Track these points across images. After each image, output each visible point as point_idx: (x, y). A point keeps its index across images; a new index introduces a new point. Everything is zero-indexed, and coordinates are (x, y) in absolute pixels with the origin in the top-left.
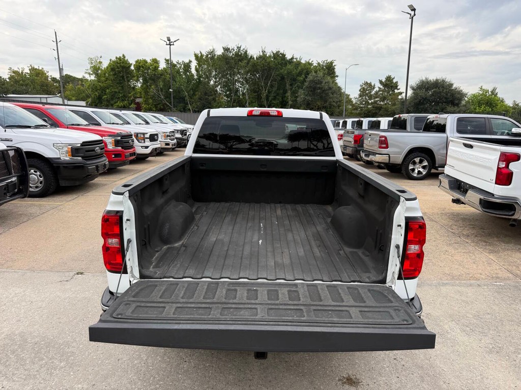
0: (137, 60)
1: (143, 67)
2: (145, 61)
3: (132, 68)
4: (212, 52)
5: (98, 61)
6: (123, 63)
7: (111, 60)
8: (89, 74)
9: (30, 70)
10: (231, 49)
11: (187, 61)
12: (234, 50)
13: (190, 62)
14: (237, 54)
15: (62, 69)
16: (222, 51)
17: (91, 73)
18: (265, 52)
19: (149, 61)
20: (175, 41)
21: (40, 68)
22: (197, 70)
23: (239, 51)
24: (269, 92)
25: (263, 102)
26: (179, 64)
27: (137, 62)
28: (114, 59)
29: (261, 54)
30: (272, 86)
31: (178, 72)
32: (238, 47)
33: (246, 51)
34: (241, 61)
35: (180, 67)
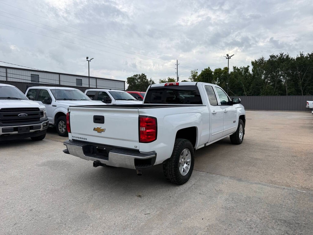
0: (215, 69)
1: (218, 73)
2: (220, 69)
3: (213, 74)
4: (262, 60)
5: (196, 72)
6: (208, 71)
7: (202, 71)
8: (191, 79)
9: (168, 80)
10: (275, 56)
11: (246, 66)
12: (277, 56)
13: (248, 66)
14: (280, 58)
15: (179, 78)
16: (269, 58)
17: (192, 78)
18: (302, 54)
19: (222, 69)
20: (231, 56)
21: (173, 78)
22: (253, 71)
23: (282, 57)
24: (305, 80)
25: (299, 87)
26: (242, 68)
27: (215, 70)
28: (204, 70)
29: (299, 56)
30: (307, 76)
31: (241, 73)
32: (281, 54)
33: (288, 56)
34: (282, 62)
35: (242, 71)
